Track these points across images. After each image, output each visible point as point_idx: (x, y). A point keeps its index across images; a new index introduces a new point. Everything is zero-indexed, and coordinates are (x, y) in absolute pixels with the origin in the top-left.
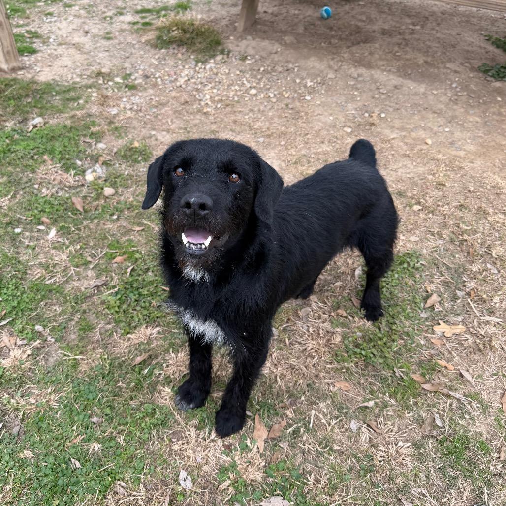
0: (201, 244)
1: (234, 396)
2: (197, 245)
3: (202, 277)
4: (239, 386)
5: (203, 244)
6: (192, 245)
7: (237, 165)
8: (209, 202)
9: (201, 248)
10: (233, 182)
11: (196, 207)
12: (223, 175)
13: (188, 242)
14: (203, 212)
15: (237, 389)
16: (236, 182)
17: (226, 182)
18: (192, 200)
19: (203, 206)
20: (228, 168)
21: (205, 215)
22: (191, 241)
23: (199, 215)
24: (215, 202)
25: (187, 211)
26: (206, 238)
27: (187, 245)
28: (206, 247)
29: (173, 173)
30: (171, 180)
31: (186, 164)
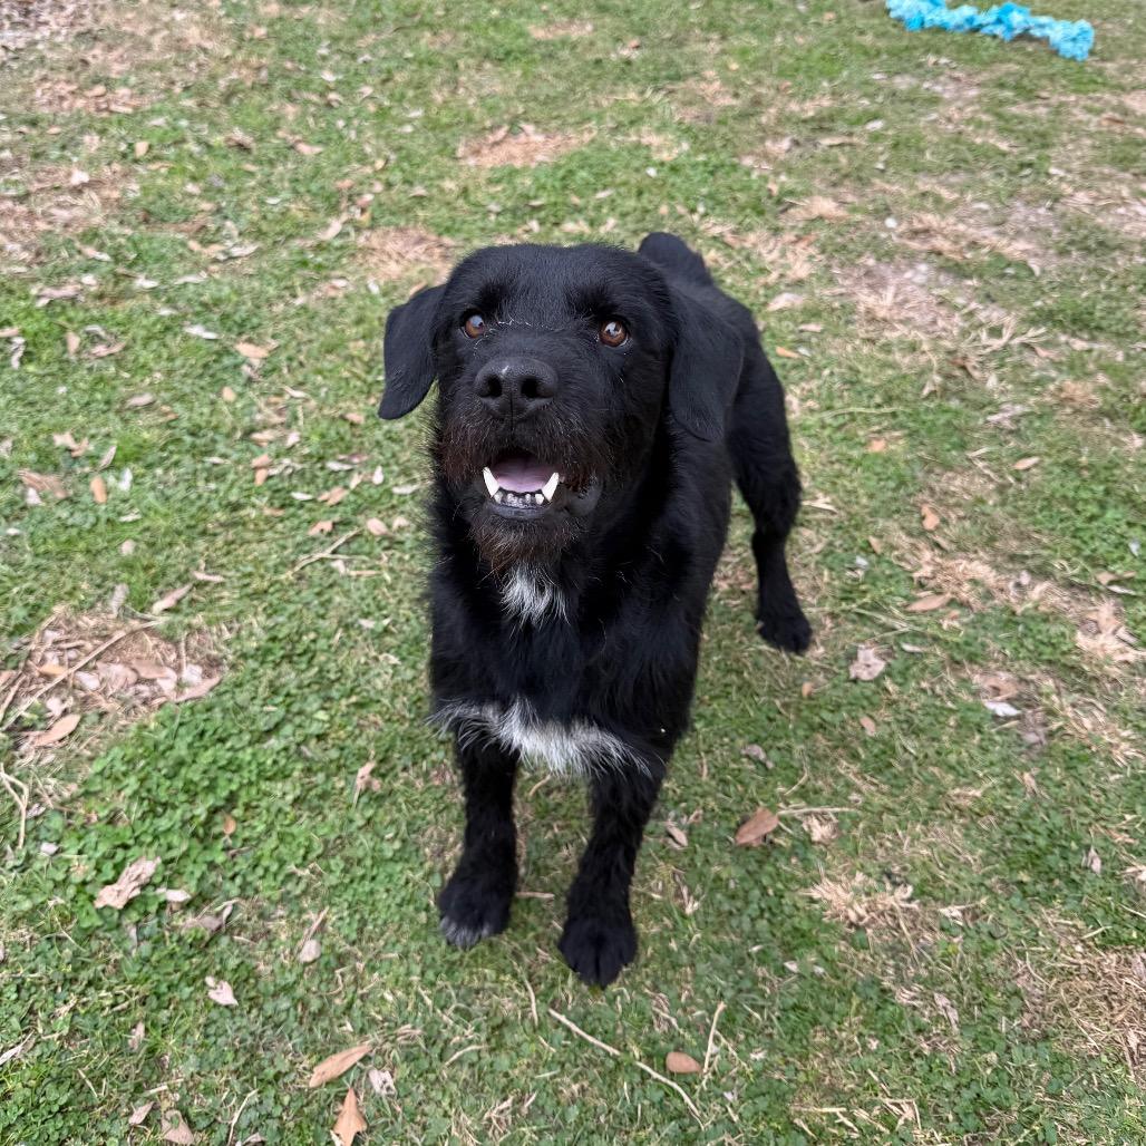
0: (533, 494)
2: (523, 495)
3: (551, 607)
5: (540, 492)
6: (510, 496)
7: (617, 299)
8: (547, 376)
9: (534, 503)
10: (610, 343)
11: (516, 389)
12: (583, 321)
13: (501, 489)
14: (533, 404)
16: (616, 344)
17: (591, 341)
18: (504, 371)
19: (530, 387)
20: (594, 307)
21: (538, 411)
22: (507, 486)
23: (521, 410)
24: (564, 378)
25: (493, 403)
26: (546, 480)
27: (498, 498)
28: (546, 501)
29: (459, 333)
30: (455, 346)
31: (491, 302)
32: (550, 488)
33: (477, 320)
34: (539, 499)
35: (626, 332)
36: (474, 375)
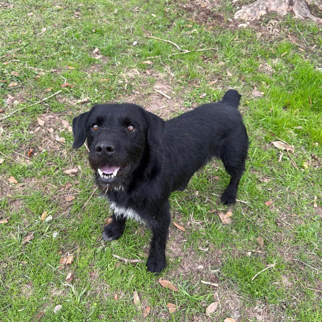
1: (157, 248)
2: (108, 175)
4: (158, 242)
5: (113, 174)
6: (105, 176)
11: (105, 150)
12: (123, 127)
13: (103, 174)
14: (110, 153)
15: (157, 244)
16: (131, 131)
17: (125, 132)
18: (102, 146)
19: (109, 149)
21: (112, 155)
23: (107, 155)
25: (100, 153)
26: (114, 171)
27: (102, 176)
28: (114, 176)
29: (92, 129)
30: (91, 133)
31: (100, 121)
32: (115, 173)
33: (96, 126)
34: (112, 176)
35: (134, 128)
36: (95, 145)
